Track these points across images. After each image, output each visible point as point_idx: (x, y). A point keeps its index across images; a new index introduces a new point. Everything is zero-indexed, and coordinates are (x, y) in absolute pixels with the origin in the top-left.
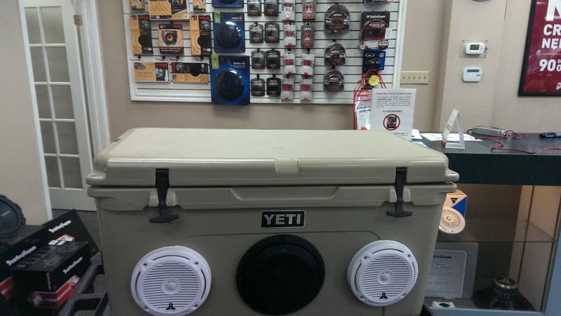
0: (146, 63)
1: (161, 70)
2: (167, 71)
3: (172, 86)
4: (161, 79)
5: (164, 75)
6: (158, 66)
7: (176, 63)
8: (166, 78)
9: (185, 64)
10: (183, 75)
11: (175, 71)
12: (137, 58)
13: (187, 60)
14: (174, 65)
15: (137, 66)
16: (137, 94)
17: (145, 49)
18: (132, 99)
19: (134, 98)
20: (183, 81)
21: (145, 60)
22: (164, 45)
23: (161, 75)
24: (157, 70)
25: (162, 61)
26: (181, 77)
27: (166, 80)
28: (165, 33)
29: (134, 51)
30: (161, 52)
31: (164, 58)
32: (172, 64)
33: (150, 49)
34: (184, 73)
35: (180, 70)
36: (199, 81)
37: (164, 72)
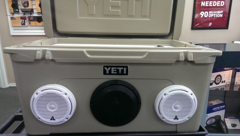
0: (16, 17)
1: (23, 20)
2: (26, 21)
3: (29, 28)
4: (23, 24)
5: (25, 23)
6: (22, 18)
7: (30, 17)
8: (26, 24)
9: (34, 17)
10: (34, 22)
11: (30, 20)
12: (12, 15)
13: (35, 15)
14: (29, 17)
15: (12, 18)
16: (13, 32)
17: (15, 10)
18: (11, 35)
19: (12, 34)
20: (34, 25)
21: (16, 15)
22: (23, 8)
23: (23, 22)
24: (21, 20)
25: (23, 16)
26: (33, 23)
27: (26, 25)
28: (23, 2)
29: (10, 11)
30: (22, 11)
31: (24, 14)
32: (28, 17)
33: (17, 10)
34: (34, 21)
35: (32, 20)
36: (41, 25)
37: (25, 21)
